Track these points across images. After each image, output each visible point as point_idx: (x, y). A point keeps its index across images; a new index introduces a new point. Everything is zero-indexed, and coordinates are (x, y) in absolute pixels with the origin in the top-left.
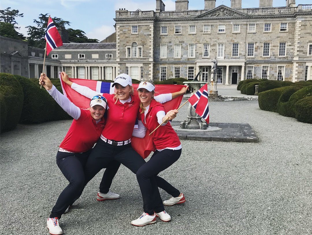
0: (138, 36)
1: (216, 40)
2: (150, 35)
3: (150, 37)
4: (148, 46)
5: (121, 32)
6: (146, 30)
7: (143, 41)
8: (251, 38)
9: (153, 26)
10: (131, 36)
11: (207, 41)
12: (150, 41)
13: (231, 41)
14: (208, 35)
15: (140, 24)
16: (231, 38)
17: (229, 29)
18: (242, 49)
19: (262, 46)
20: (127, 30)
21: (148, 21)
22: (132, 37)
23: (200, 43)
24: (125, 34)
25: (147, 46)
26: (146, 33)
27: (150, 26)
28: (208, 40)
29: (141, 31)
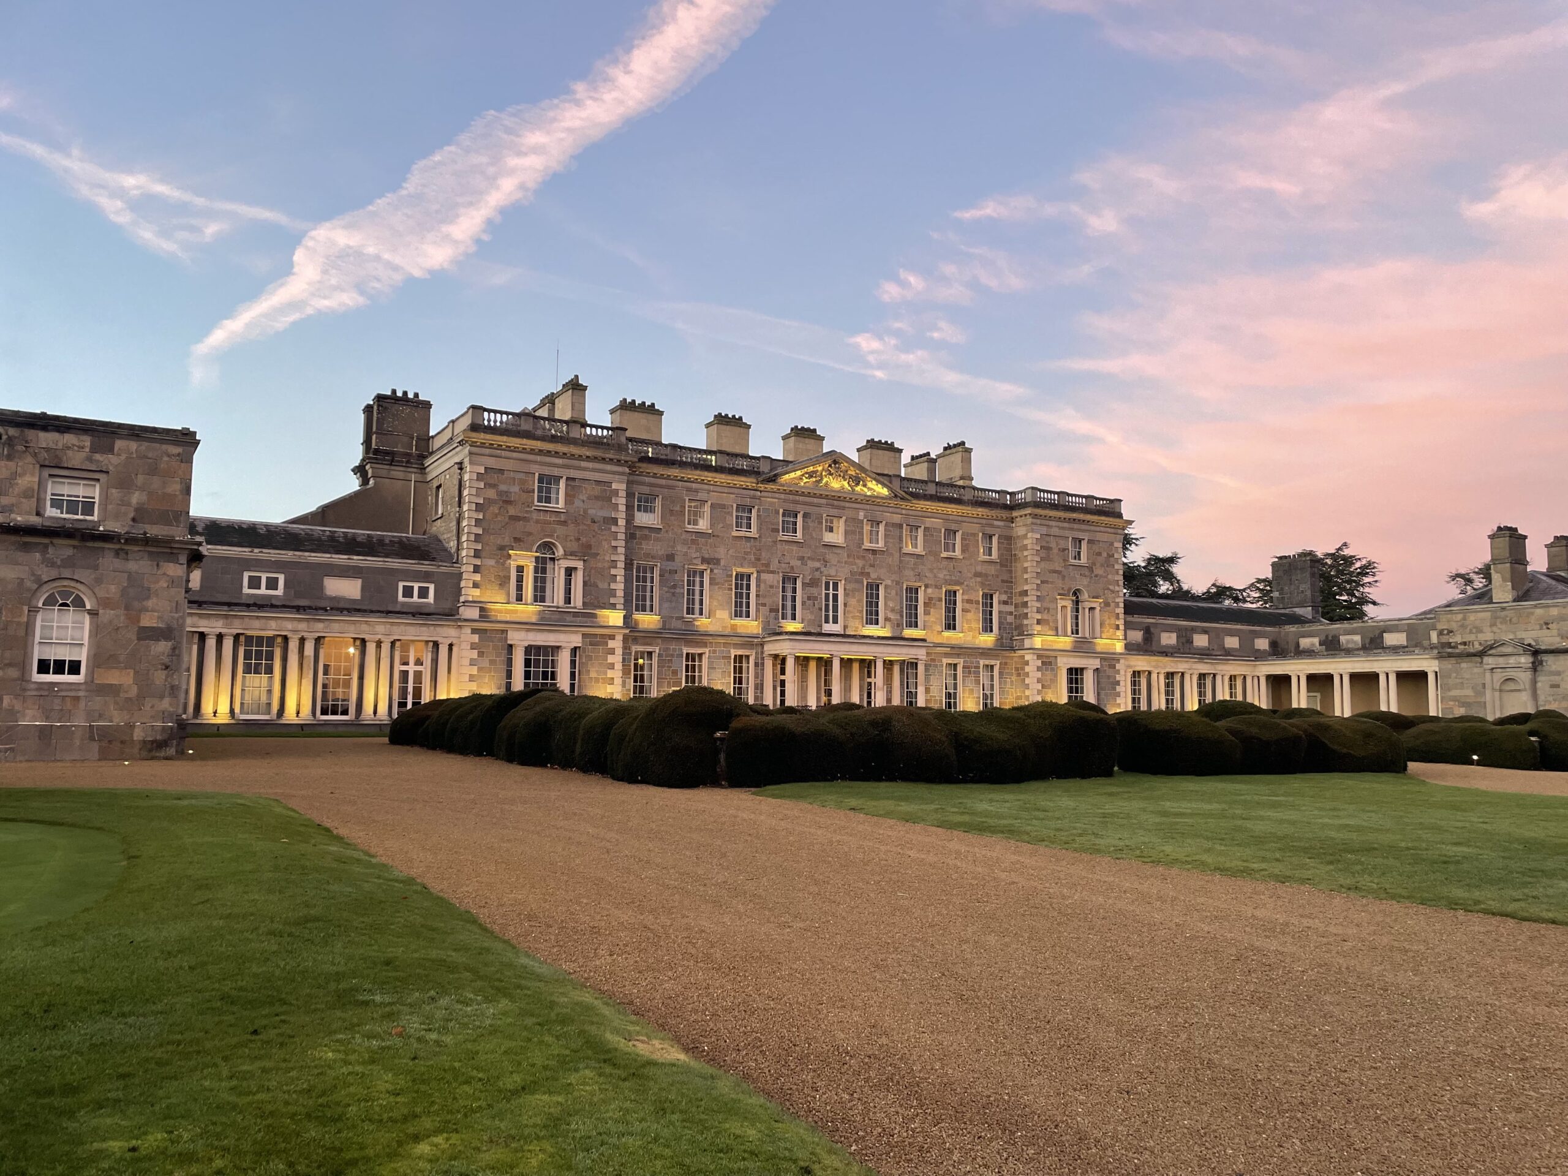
0: (563, 517)
1: (817, 564)
2: (615, 521)
3: (614, 529)
4: (606, 565)
5: (491, 494)
6: (597, 498)
7: (584, 540)
8: (913, 569)
9: (624, 486)
10: (535, 516)
11: (792, 567)
12: (614, 543)
13: (862, 574)
14: (794, 548)
15: (573, 473)
16: (860, 563)
17: (854, 532)
18: (891, 604)
19: (940, 600)
20: (515, 489)
21: (609, 467)
22: (537, 522)
23: (772, 572)
24: (508, 502)
25: (600, 565)
26: (598, 512)
27: (614, 486)
28: (796, 563)
29: (578, 503)
